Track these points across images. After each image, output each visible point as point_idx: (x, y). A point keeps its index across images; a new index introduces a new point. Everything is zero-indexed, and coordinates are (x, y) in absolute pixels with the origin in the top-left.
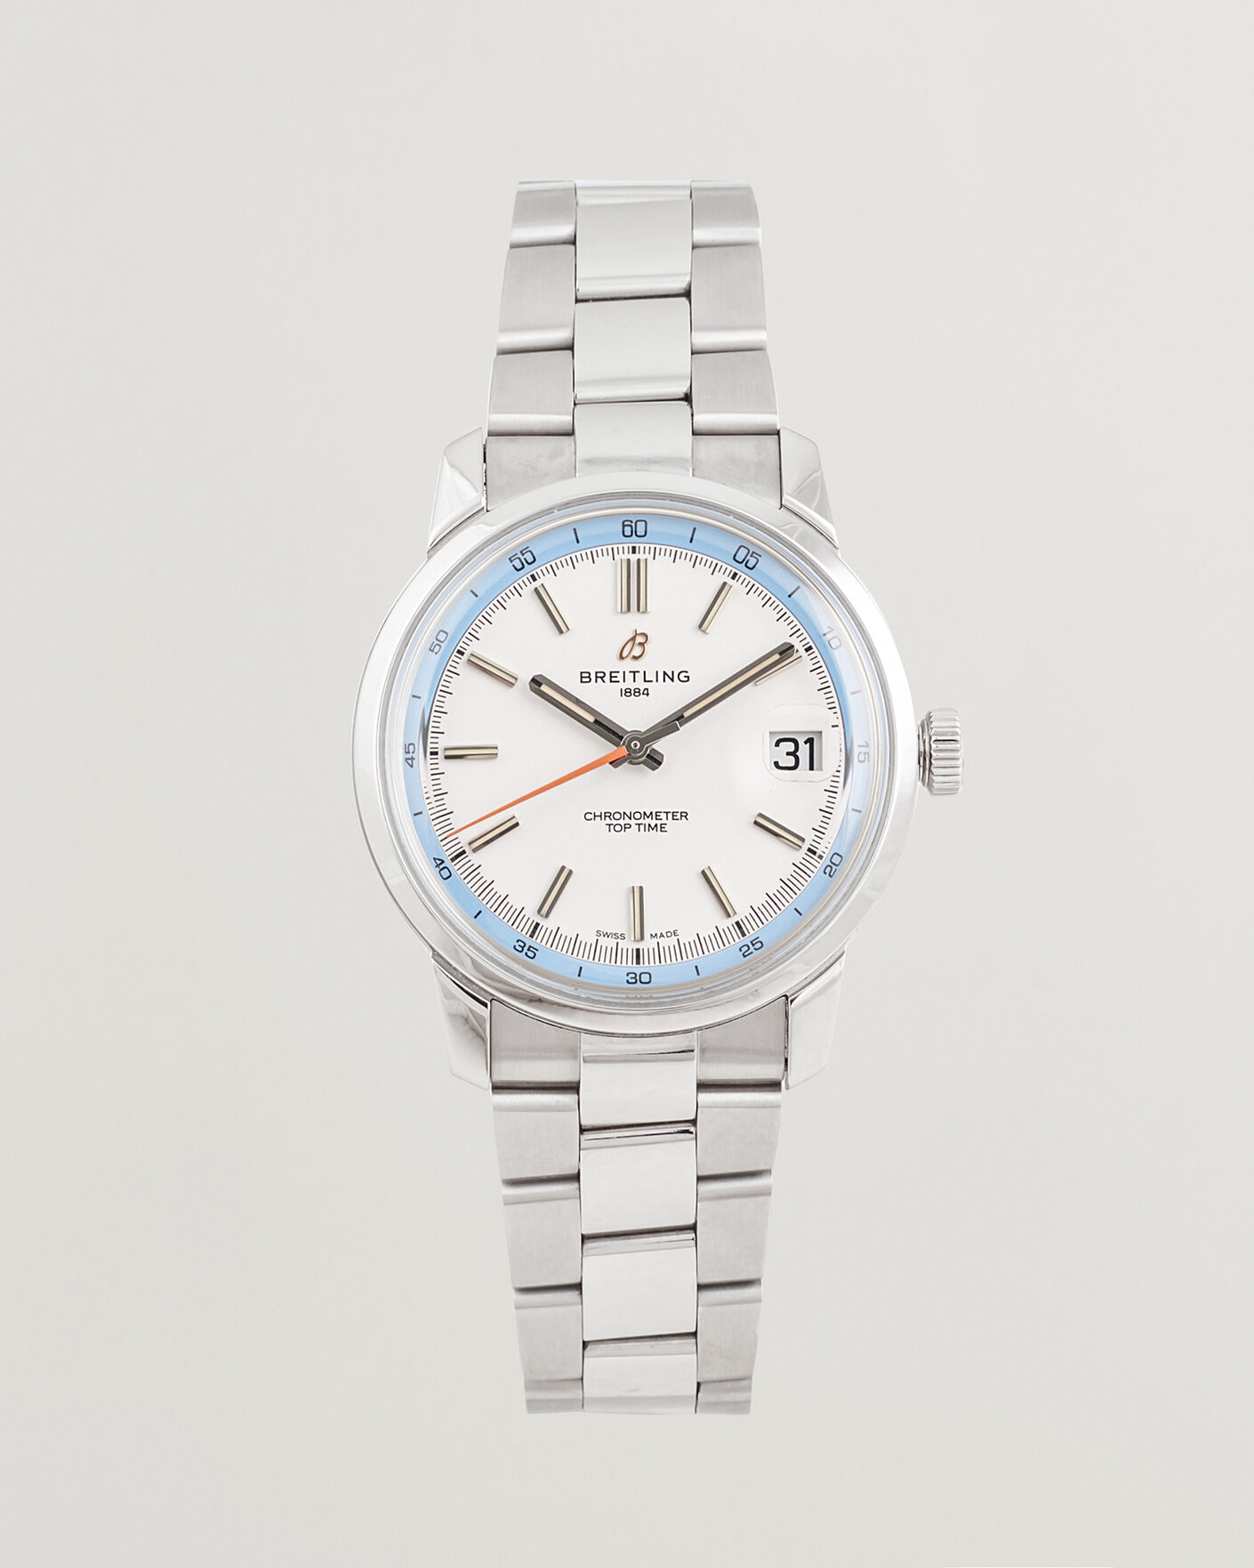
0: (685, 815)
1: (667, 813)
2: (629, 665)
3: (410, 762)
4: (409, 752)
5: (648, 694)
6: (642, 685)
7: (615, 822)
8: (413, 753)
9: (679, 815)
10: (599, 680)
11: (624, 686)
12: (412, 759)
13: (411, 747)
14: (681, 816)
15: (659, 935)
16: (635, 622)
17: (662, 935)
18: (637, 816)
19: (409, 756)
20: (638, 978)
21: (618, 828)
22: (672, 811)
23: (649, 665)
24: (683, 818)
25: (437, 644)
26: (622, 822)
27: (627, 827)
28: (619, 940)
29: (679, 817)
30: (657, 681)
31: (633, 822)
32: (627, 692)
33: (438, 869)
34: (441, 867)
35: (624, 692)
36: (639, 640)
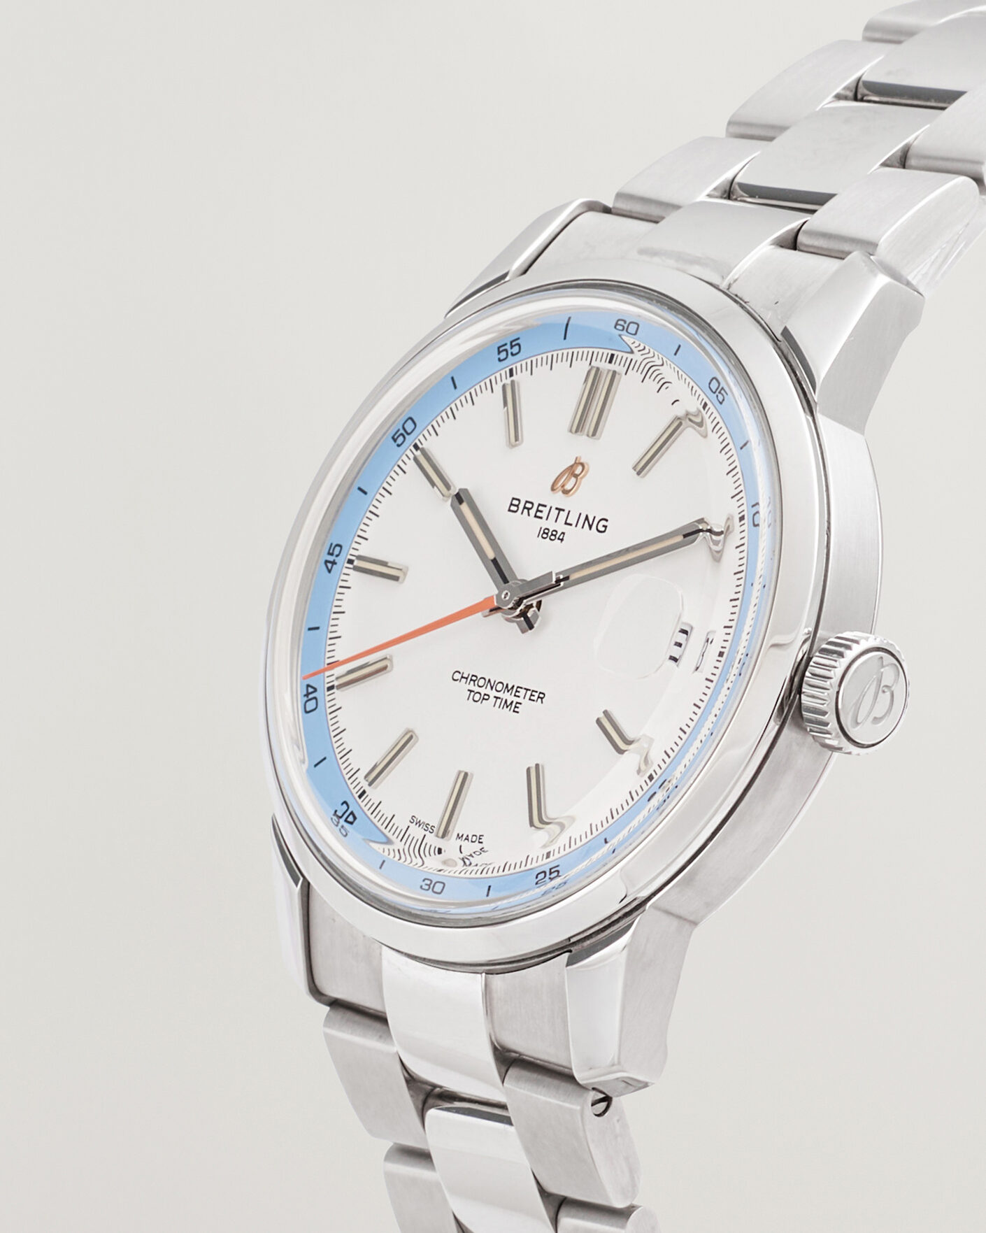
0: (542, 696)
1: (527, 690)
2: (557, 500)
3: (329, 565)
4: (332, 554)
5: (562, 540)
6: (560, 528)
7: (476, 689)
8: (337, 556)
9: (537, 695)
10: (526, 511)
11: (543, 524)
12: (334, 563)
13: (338, 549)
14: (539, 697)
15: (464, 837)
16: (581, 447)
17: (467, 839)
18: (499, 687)
19: (331, 558)
20: (432, 886)
21: (477, 697)
22: (532, 689)
23: (577, 504)
24: (540, 700)
25: (402, 434)
26: (483, 691)
27: (485, 698)
28: (427, 833)
29: (535, 698)
30: (576, 526)
31: (493, 693)
32: (546, 534)
33: (306, 699)
34: (311, 696)
35: (542, 532)
36: (575, 470)
